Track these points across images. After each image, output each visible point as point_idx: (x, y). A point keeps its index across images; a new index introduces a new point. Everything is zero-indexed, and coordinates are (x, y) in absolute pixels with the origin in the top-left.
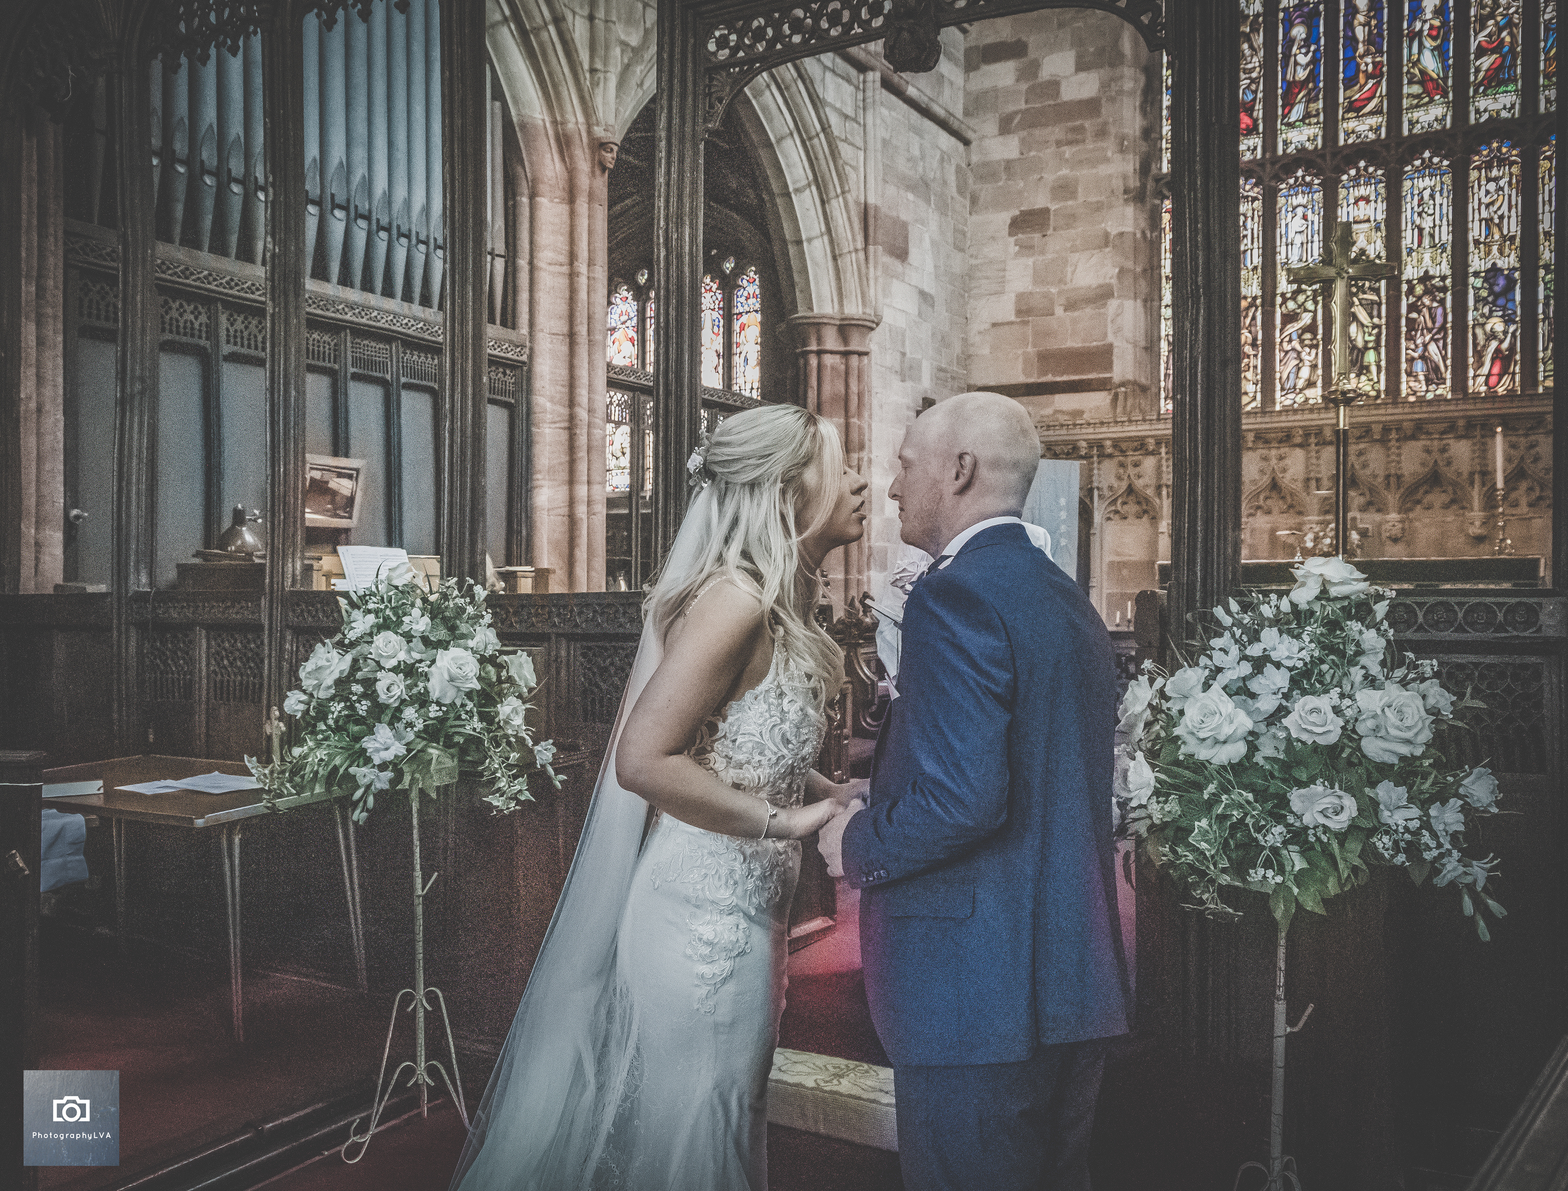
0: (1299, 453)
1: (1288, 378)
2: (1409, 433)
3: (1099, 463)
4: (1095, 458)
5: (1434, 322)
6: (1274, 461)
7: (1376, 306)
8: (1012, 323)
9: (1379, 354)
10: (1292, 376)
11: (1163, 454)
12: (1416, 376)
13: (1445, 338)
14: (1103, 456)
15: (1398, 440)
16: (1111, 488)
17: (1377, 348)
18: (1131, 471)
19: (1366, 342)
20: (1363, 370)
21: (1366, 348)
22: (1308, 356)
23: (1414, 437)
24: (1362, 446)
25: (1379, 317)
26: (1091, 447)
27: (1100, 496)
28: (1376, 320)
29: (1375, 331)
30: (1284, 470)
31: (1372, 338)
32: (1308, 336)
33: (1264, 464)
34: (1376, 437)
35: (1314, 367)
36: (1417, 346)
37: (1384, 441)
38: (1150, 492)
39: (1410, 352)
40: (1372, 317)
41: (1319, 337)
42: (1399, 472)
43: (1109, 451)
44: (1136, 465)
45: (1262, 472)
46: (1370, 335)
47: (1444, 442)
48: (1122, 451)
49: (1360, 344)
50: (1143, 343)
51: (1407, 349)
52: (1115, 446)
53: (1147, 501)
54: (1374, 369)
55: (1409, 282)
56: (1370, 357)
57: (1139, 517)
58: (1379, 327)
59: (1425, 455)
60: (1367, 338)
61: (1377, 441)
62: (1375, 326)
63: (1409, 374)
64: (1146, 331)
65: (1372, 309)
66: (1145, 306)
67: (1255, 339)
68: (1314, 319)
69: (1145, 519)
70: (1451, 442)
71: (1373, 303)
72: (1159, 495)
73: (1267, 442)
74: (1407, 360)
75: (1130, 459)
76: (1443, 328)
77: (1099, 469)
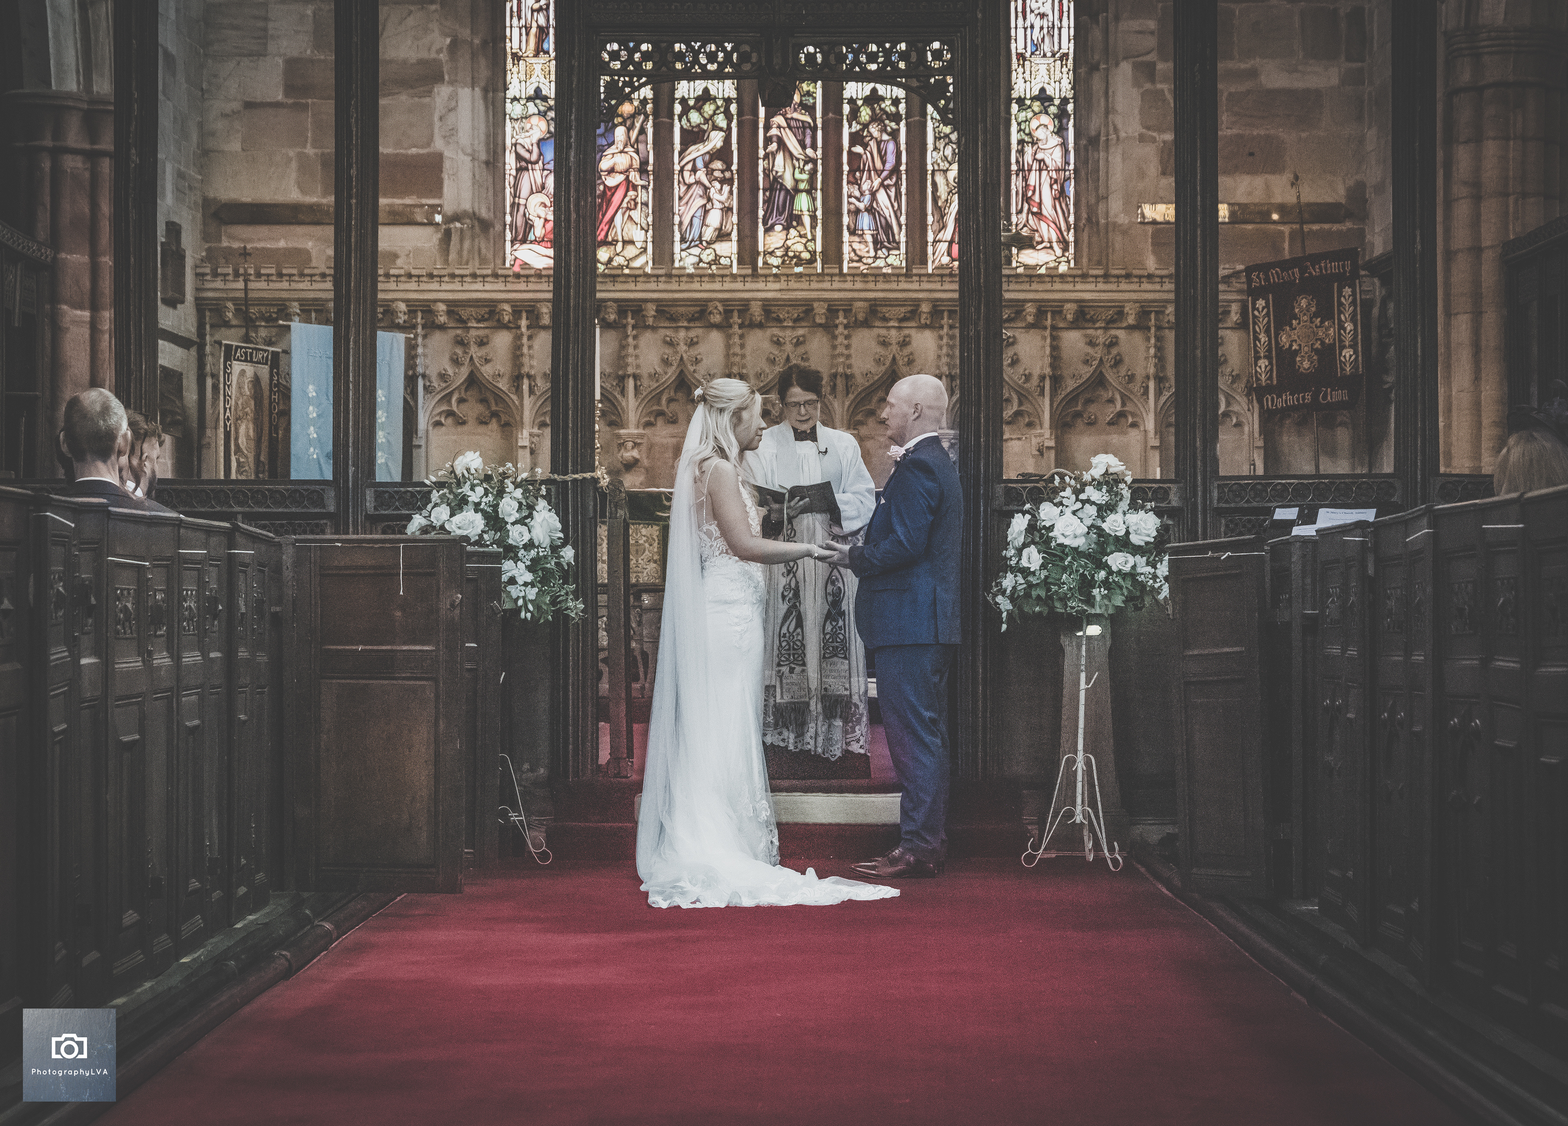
0: (716, 338)
1: (691, 223)
2: (861, 316)
3: (425, 337)
4: (419, 330)
5: (884, 163)
6: (682, 348)
7: (808, 131)
8: (277, 105)
9: (814, 199)
10: (696, 222)
11: (524, 329)
12: (861, 236)
13: (897, 185)
14: (432, 326)
15: (846, 327)
16: (443, 377)
17: (810, 192)
18: (474, 351)
19: (797, 181)
20: (793, 221)
21: (797, 191)
22: (720, 195)
23: (866, 324)
24: (801, 332)
25: (814, 147)
26: (412, 312)
27: (425, 388)
28: (809, 152)
29: (809, 167)
30: (697, 361)
31: (805, 177)
32: (718, 165)
33: (668, 351)
34: (819, 320)
35: (727, 210)
36: (862, 194)
37: (829, 328)
38: (503, 385)
39: (853, 200)
40: (804, 147)
41: (734, 167)
42: (849, 371)
43: (443, 319)
44: (482, 343)
45: (666, 362)
46: (802, 171)
47: (907, 332)
48: (461, 321)
49: (789, 183)
50: (483, 156)
51: (850, 196)
52: (449, 313)
53: (499, 398)
54: (807, 220)
55: (852, 101)
56: (802, 203)
57: (482, 422)
58: (814, 161)
59: (880, 350)
60: (798, 176)
61: (820, 325)
62: (809, 160)
63: (852, 232)
64: (488, 136)
65: (804, 134)
66: (485, 98)
67: (644, 163)
68: (727, 140)
69: (494, 425)
70: (913, 332)
71: (804, 126)
72: (518, 390)
73: (672, 319)
74: (849, 211)
75: (473, 333)
76: (896, 170)
77: (424, 346)
